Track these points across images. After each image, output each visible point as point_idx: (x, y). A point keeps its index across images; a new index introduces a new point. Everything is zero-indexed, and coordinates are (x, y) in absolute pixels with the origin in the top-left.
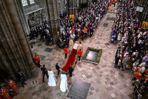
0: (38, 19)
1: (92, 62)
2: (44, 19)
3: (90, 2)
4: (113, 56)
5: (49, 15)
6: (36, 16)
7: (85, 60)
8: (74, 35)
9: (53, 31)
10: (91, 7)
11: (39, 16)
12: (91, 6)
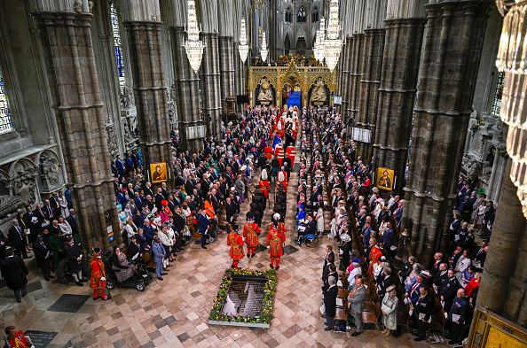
0: (24, 186)
1: (249, 321)
2: (49, 186)
3: (215, 121)
4: (315, 289)
5: (71, 171)
6: (16, 175)
7: (220, 319)
9: (88, 227)
10: (219, 135)
11: (29, 176)
12: (220, 132)
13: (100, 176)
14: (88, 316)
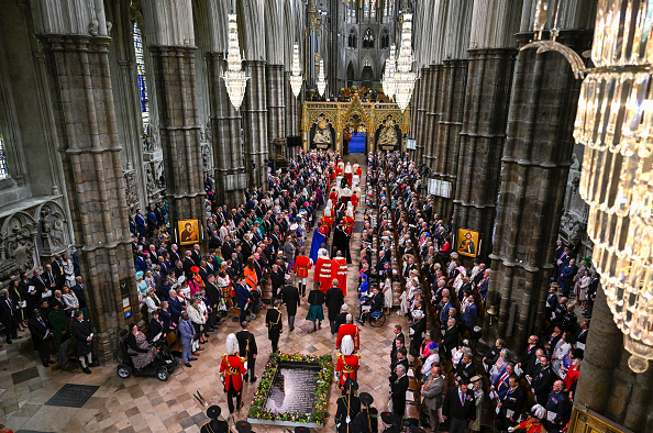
0: (20, 247)
1: (297, 420)
2: (52, 247)
3: (260, 168)
5: (80, 229)
6: (10, 233)
7: (261, 417)
8: (203, 307)
9: (98, 299)
10: (264, 186)
11: (27, 234)
12: (266, 182)
13: (115, 236)
14: (96, 411)
